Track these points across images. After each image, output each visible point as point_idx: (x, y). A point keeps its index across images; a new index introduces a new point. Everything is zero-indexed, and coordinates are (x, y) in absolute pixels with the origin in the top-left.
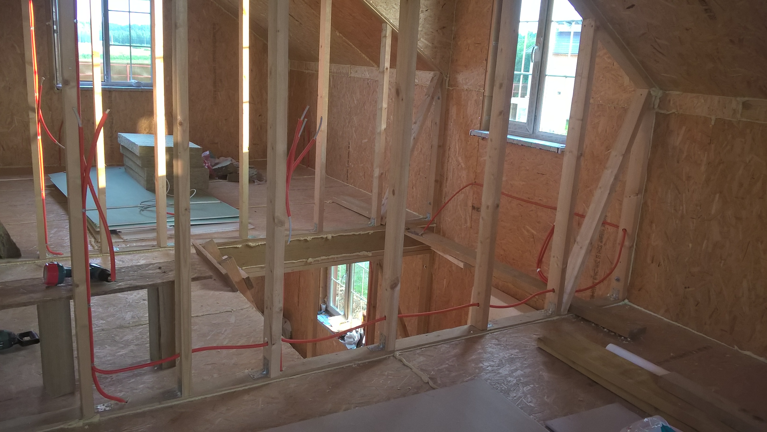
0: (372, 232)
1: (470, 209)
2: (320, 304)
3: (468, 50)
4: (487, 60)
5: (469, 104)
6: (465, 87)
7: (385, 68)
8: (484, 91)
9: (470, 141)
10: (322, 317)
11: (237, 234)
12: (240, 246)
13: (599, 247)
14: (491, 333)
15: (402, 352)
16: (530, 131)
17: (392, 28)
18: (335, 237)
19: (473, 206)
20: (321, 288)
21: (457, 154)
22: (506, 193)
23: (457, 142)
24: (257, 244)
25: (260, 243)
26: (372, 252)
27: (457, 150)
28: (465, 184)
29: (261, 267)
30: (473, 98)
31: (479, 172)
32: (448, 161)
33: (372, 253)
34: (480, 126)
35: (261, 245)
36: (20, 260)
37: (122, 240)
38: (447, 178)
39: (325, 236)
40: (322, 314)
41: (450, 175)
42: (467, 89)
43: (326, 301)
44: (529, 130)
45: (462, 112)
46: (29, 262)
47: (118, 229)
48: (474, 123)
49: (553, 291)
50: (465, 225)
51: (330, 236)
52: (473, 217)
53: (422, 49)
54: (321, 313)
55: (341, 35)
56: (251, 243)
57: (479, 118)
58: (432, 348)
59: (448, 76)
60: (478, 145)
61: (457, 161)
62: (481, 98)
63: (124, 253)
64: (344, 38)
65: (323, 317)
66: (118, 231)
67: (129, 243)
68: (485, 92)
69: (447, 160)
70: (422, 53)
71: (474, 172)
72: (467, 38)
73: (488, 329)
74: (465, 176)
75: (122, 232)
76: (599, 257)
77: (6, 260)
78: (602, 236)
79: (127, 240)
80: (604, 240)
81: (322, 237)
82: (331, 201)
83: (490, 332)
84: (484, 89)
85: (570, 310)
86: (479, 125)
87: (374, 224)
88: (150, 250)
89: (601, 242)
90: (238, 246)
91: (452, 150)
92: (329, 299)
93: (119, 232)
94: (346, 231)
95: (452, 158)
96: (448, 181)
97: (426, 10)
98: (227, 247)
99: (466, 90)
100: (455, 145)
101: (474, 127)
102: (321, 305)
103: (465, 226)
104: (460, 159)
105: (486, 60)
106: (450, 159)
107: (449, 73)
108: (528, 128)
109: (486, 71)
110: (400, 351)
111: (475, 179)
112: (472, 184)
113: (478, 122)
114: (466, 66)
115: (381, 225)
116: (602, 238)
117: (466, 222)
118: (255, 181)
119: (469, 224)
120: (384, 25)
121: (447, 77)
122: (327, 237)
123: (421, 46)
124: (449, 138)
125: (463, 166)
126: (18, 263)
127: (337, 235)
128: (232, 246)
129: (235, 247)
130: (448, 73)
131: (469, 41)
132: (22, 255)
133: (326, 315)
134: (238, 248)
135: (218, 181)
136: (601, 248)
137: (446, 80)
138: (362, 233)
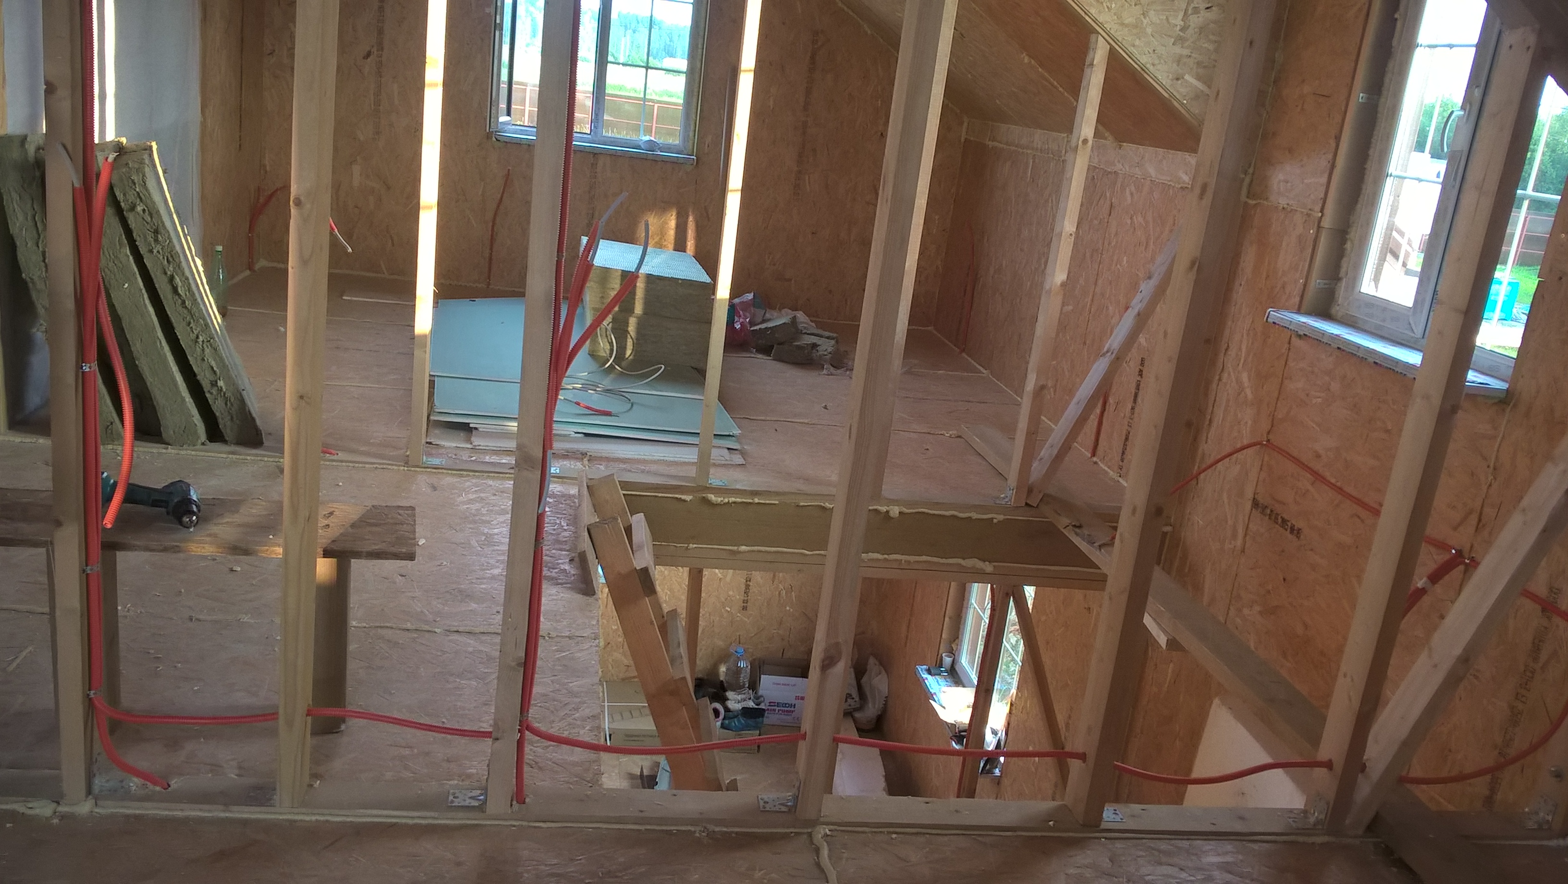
0: (1001, 517)
1: (1249, 505)
2: (941, 652)
3: (1302, 109)
4: (1338, 139)
5: (1284, 244)
6: (1283, 202)
7: (1081, 140)
8: (1320, 214)
9: (1272, 336)
10: (937, 681)
11: (692, 472)
12: (688, 498)
13: (1528, 674)
14: (1106, 838)
15: (837, 831)
16: (1415, 331)
17: (1109, 46)
18: (907, 513)
19: (1254, 499)
20: (947, 619)
21: (1241, 365)
22: (1333, 481)
23: (1245, 336)
24: (726, 500)
25: (732, 500)
26: (994, 564)
27: (1243, 355)
28: (1246, 442)
29: (729, 550)
30: (1294, 229)
31: (1280, 416)
32: (1220, 380)
33: (994, 566)
34: (1301, 302)
35: (734, 503)
36: (254, 451)
37: (470, 446)
38: (1210, 420)
39: (884, 509)
40: (940, 675)
41: (1219, 414)
42: (1285, 206)
43: (954, 649)
44: (1414, 328)
45: (1267, 261)
46: (269, 459)
47: (473, 422)
48: (1287, 293)
49: (1329, 765)
50: (1233, 542)
51: (895, 511)
52: (1250, 526)
53: (1185, 102)
54: (939, 672)
55: (1033, 62)
56: (713, 496)
57: (1301, 281)
58: (921, 839)
59: (1251, 171)
60: (1289, 349)
61: (1239, 382)
62: (1311, 231)
63: (450, 472)
64: (1040, 70)
65: (940, 683)
66: (471, 425)
67: (476, 453)
68: (1323, 218)
69: (1217, 377)
70: (1183, 111)
71: (1269, 416)
72: (1303, 81)
73: (1104, 826)
74: (1250, 422)
75: (480, 430)
76: (1524, 699)
77: (233, 448)
78: (1541, 644)
79: (480, 447)
80: (1544, 656)
81: (876, 510)
82: (953, 432)
83: (1105, 835)
84: (1322, 211)
85: (1373, 826)
86: (1297, 299)
87: (1010, 500)
88: (501, 475)
89: (1536, 659)
90: (683, 497)
91: (1232, 353)
92: (959, 645)
93: (476, 429)
94: (937, 505)
95: (1229, 374)
96: (1213, 429)
97: (1207, 8)
98: (660, 495)
99: (1283, 208)
100: (1241, 341)
101: (1287, 304)
102: (944, 655)
103: (1231, 544)
104: (1245, 377)
105: (1336, 138)
106: (1225, 375)
107: (1253, 165)
108: (1412, 322)
109: (1333, 166)
110: (832, 827)
111: (1268, 433)
112: (1259, 443)
113: (1297, 292)
114: (1290, 151)
115: (1027, 504)
116: (1538, 649)
117: (1234, 536)
118: (825, 367)
119: (1239, 542)
120: (1093, 37)
121: (1245, 174)
122: (887, 512)
123: (1184, 94)
124: (1229, 323)
125: (1250, 396)
126: (249, 458)
127: (914, 511)
128: (670, 495)
129: (677, 498)
130: (1250, 165)
131: (1307, 89)
132: (266, 443)
133: (948, 680)
134: (684, 501)
135: (753, 356)
136: (1531, 675)
137: (1243, 180)
138: (975, 516)
